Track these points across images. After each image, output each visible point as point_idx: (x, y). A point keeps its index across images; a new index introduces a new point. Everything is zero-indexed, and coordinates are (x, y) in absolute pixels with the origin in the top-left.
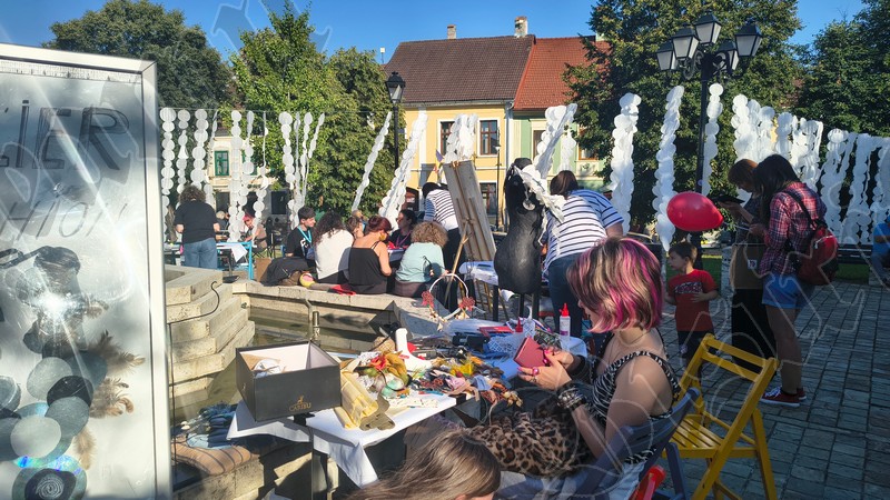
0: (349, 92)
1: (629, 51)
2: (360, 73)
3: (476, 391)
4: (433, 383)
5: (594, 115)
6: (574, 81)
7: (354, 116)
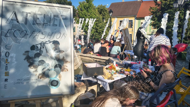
0: (100, 14)
1: (166, 3)
2: (103, 10)
3: (130, 74)
4: (121, 72)
5: (156, 19)
6: (152, 11)
7: (101, 19)
